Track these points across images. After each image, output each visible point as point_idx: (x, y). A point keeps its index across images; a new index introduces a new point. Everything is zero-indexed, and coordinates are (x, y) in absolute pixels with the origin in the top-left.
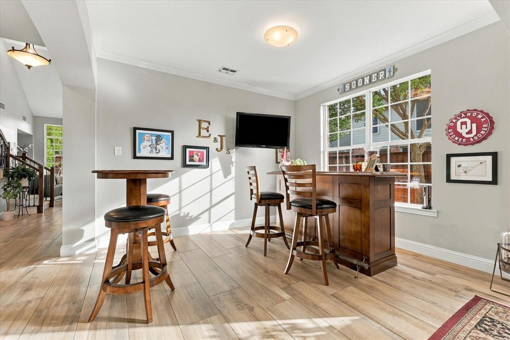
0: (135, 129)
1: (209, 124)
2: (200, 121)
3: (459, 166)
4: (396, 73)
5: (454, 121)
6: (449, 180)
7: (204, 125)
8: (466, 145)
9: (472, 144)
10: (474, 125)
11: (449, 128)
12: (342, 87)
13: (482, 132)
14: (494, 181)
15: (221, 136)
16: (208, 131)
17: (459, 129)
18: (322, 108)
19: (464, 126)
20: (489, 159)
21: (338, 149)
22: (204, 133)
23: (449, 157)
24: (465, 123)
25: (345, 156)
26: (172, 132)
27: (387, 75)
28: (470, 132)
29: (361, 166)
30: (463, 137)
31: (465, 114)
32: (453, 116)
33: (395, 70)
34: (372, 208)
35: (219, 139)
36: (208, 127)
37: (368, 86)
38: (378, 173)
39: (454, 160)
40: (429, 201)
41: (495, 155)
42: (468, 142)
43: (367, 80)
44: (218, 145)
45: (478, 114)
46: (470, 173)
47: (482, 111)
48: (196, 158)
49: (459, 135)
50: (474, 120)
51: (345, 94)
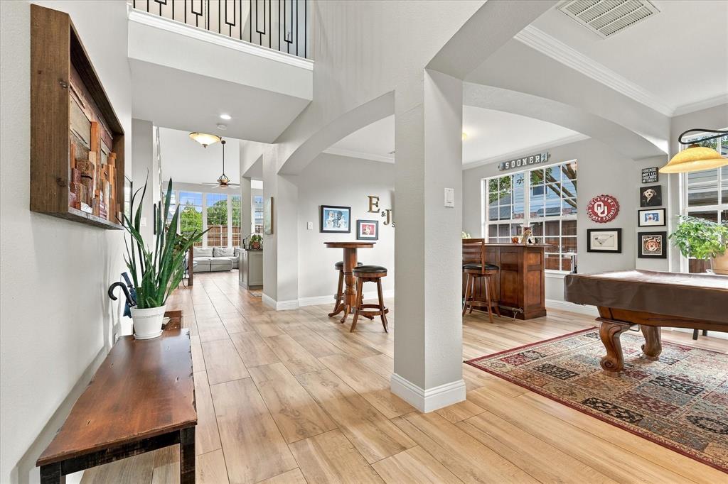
0: (322, 207)
1: (378, 199)
2: (370, 198)
3: (597, 239)
4: (550, 159)
5: (593, 203)
6: (589, 250)
7: (374, 201)
8: (601, 222)
9: (605, 222)
10: (606, 207)
11: (589, 208)
12: (501, 165)
13: (612, 213)
14: (619, 251)
15: (388, 211)
16: (377, 206)
17: (596, 210)
18: (482, 182)
19: (599, 208)
20: (615, 233)
21: (498, 222)
22: (374, 208)
23: (589, 231)
24: (600, 205)
25: (504, 228)
26: (349, 208)
27: (542, 159)
28: (603, 213)
29: (518, 239)
30: (599, 217)
31: (600, 198)
32: (591, 199)
33: (549, 156)
34: (525, 271)
35: (386, 212)
36: (377, 203)
37: (526, 167)
38: (531, 244)
39: (593, 234)
40: (575, 268)
41: (619, 231)
42: (602, 221)
43: (525, 161)
44: (385, 219)
45: (608, 199)
46: (604, 244)
47: (611, 197)
48: (368, 231)
49: (596, 214)
50: (606, 203)
51: (505, 171)
